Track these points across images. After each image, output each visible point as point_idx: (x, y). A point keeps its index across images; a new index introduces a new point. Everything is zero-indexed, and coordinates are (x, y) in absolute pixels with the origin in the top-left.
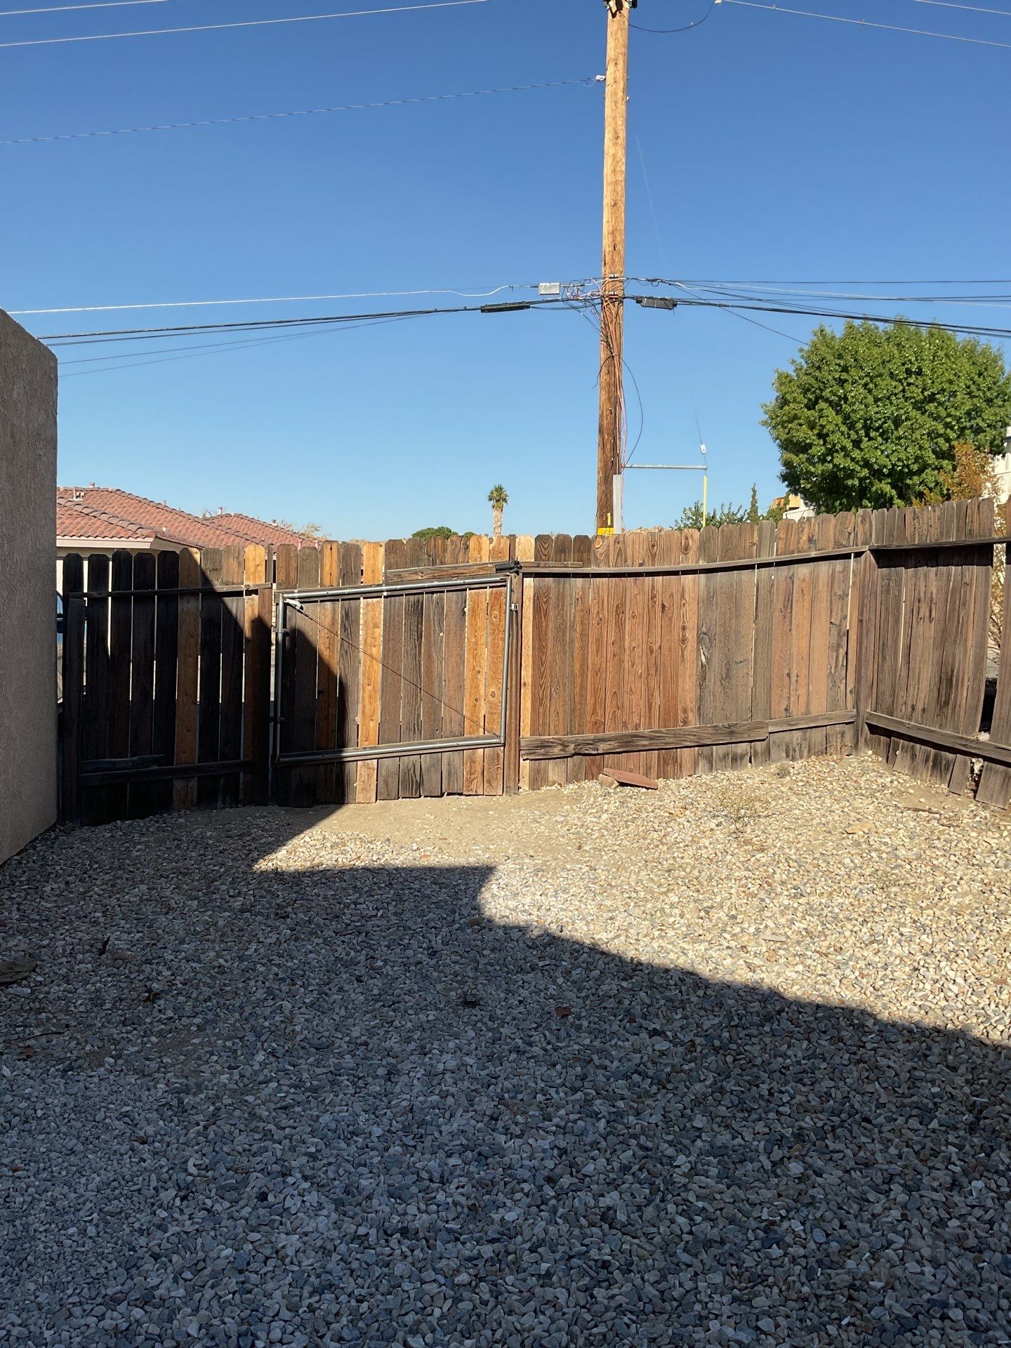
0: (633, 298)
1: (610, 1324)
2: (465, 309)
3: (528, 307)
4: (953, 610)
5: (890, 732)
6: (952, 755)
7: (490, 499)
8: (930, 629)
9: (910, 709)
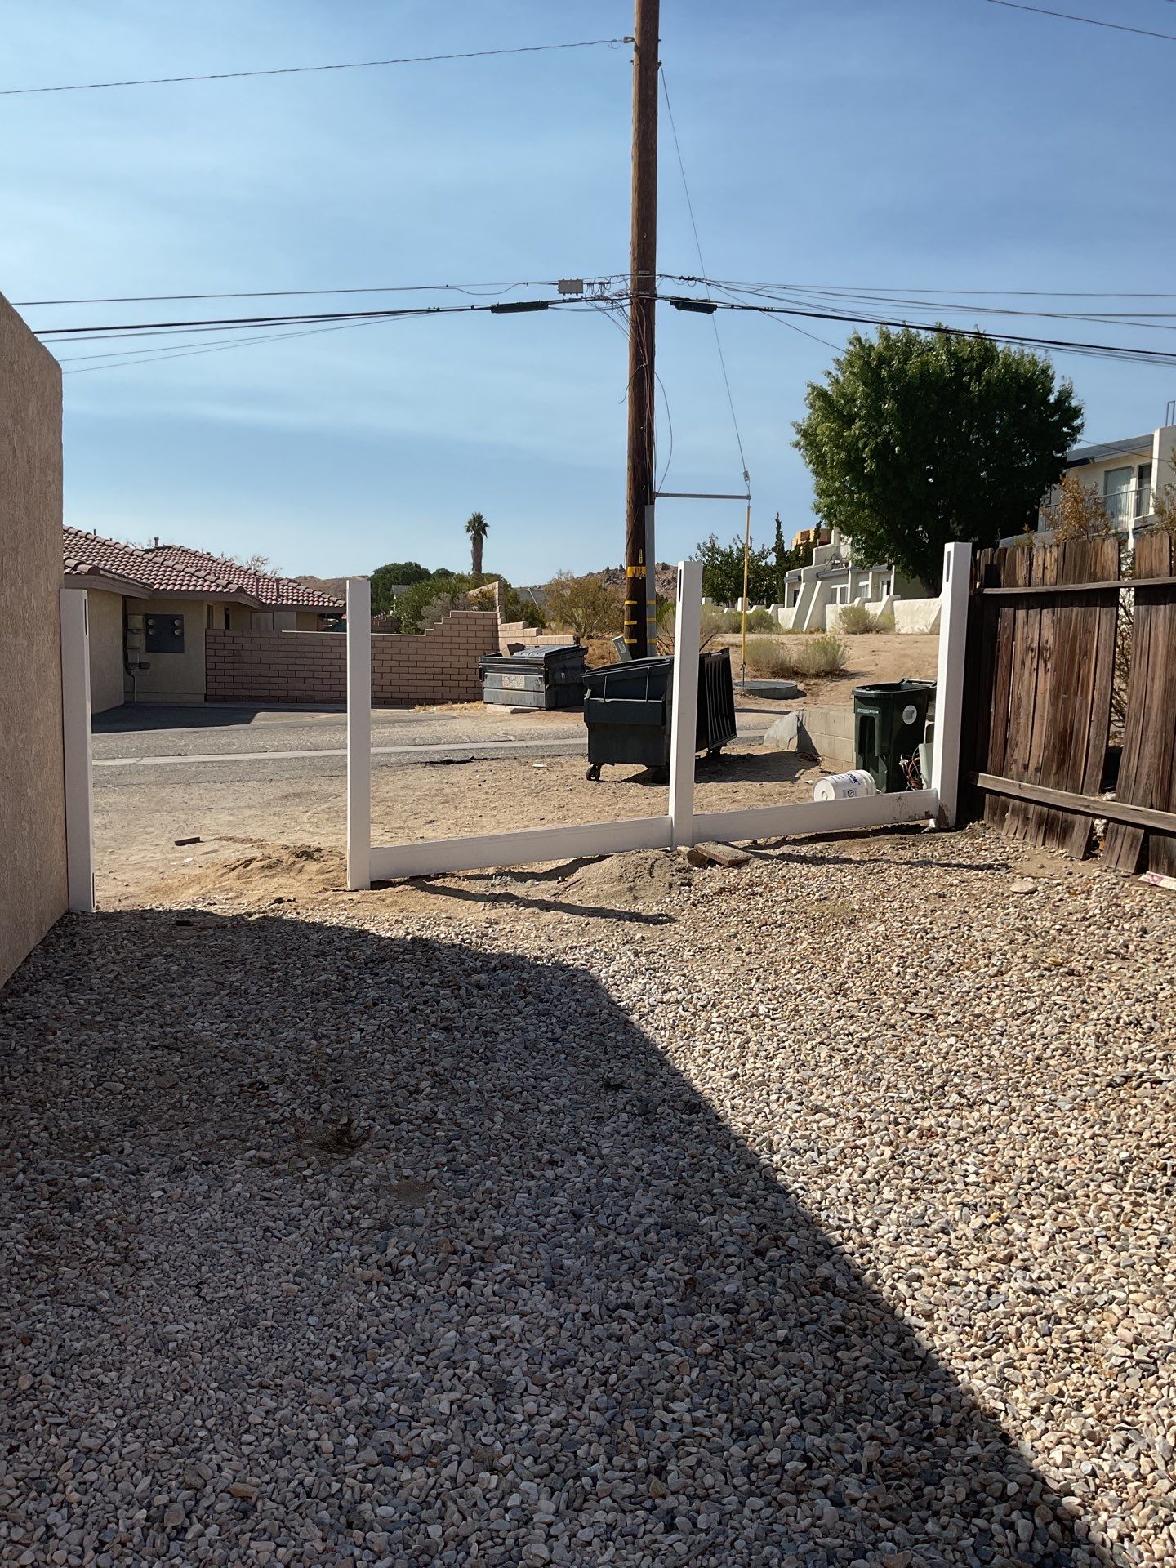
0: (666, 299)
1: (863, 1382)
2: (473, 308)
3: (547, 307)
4: (1072, 660)
5: (998, 794)
6: (1070, 817)
7: (468, 530)
8: (1045, 681)
9: (1021, 769)
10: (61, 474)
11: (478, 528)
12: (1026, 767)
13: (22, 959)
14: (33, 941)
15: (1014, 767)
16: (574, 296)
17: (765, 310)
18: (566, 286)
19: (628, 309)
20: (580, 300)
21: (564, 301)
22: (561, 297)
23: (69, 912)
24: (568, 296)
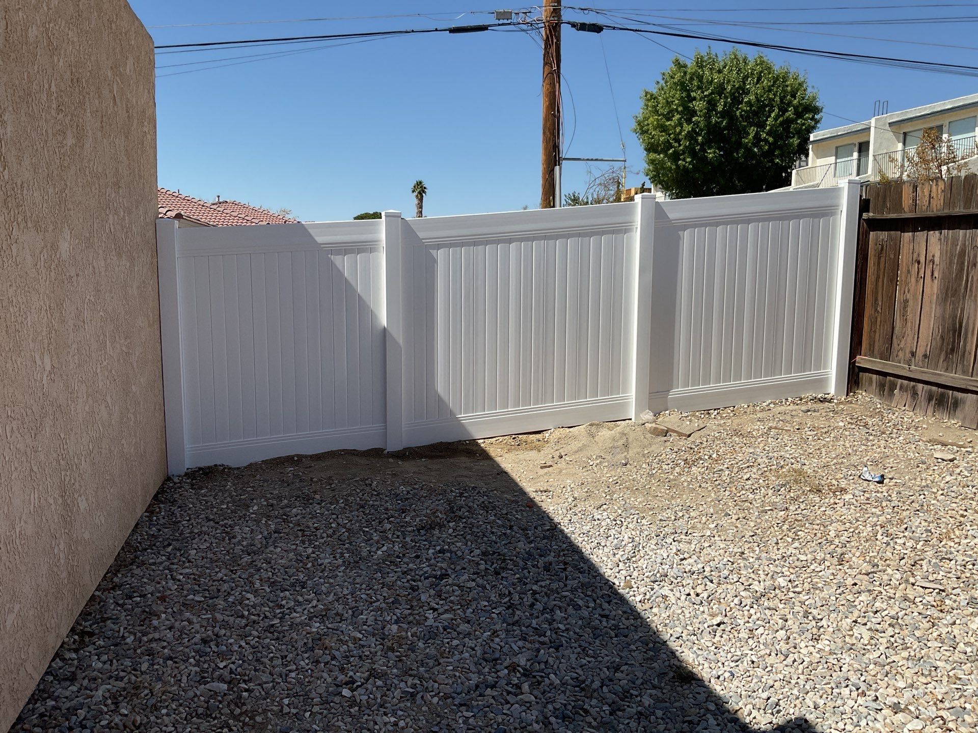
0: (569, 23)
2: (436, 30)
3: (487, 29)
4: (962, 269)
5: (885, 374)
6: (960, 395)
7: (413, 191)
8: (932, 287)
9: (909, 355)
10: (155, 127)
11: (420, 190)
12: (913, 354)
13: (130, 531)
14: (140, 511)
15: (901, 354)
16: (505, 21)
17: (636, 30)
18: (501, 15)
19: (543, 31)
20: (509, 24)
21: (499, 25)
22: (497, 22)
23: (169, 479)
24: (501, 22)
